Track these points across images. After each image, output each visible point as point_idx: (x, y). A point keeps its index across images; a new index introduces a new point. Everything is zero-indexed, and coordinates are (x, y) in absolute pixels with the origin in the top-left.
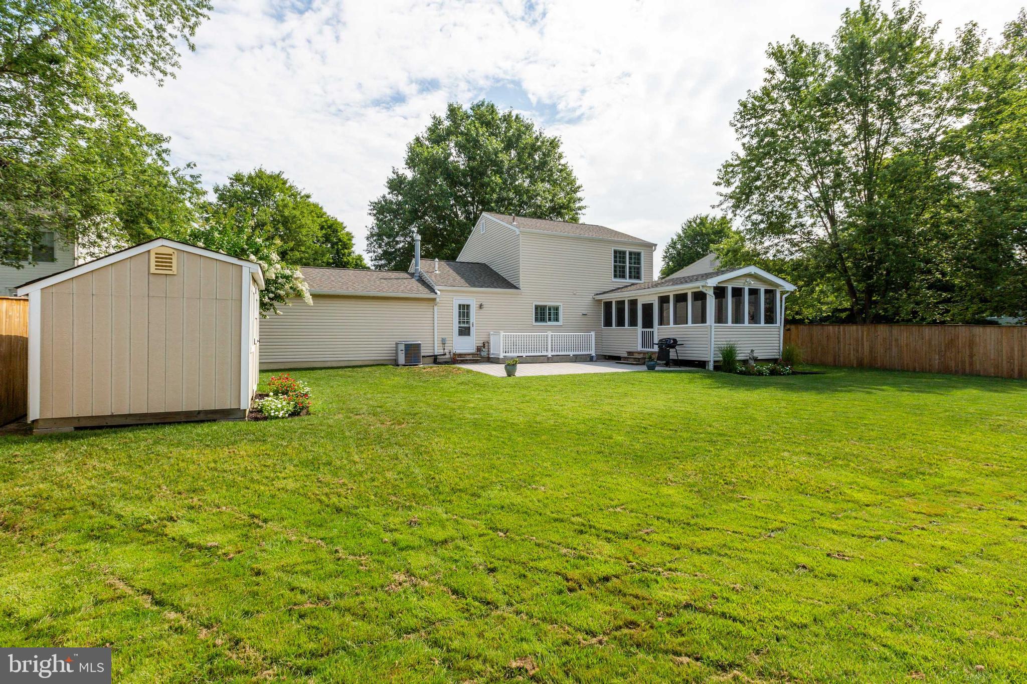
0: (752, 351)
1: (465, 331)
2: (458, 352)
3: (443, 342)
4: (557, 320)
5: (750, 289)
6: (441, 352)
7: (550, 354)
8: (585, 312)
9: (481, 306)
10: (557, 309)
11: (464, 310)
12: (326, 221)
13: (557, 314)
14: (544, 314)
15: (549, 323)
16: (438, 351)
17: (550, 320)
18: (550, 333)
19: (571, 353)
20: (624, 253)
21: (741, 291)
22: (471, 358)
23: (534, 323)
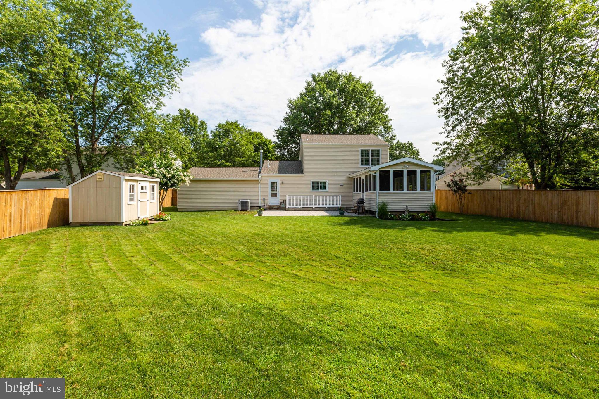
0: (407, 206)
1: (274, 195)
2: (270, 205)
3: (264, 200)
4: (325, 189)
5: (407, 171)
6: (263, 205)
7: (314, 206)
8: (342, 184)
9: (283, 183)
10: (325, 183)
11: (274, 185)
12: (261, 141)
13: (325, 186)
14: (317, 186)
15: (320, 191)
16: (261, 204)
17: (321, 189)
18: (314, 196)
19: (327, 206)
20: (368, 151)
21: (402, 171)
22: (276, 207)
23: (311, 191)
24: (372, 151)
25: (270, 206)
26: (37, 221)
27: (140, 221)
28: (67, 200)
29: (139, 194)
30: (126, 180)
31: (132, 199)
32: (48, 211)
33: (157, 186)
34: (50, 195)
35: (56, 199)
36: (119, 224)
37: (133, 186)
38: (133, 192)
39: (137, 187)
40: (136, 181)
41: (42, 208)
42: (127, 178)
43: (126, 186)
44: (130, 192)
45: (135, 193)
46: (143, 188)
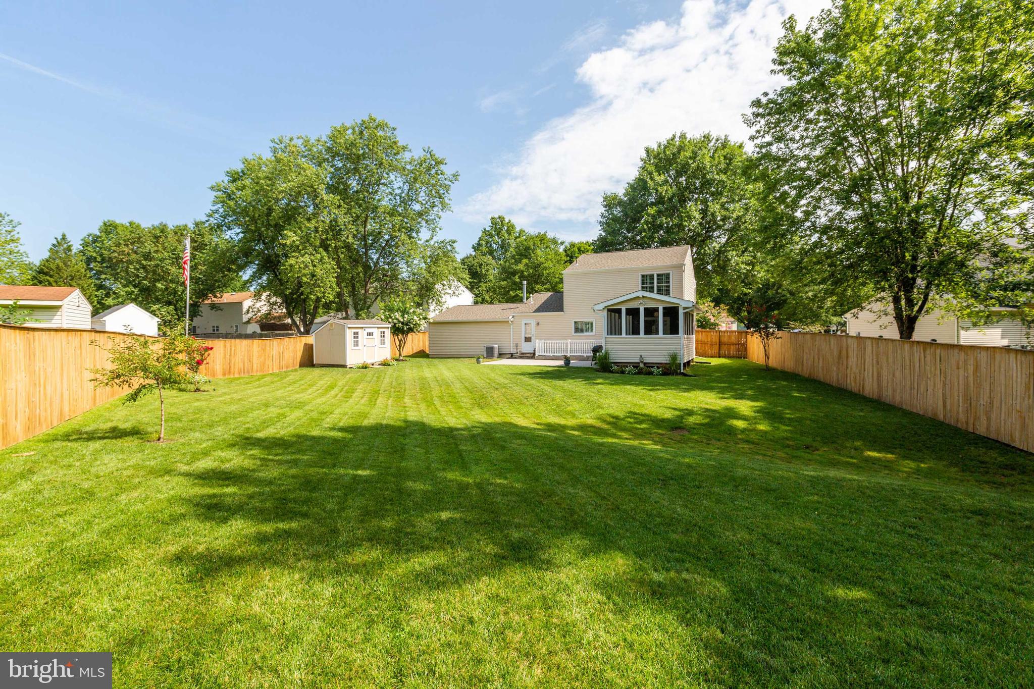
0: (641, 356)
1: (528, 339)
3: (517, 345)
4: (592, 331)
5: (645, 308)
6: (515, 351)
7: (569, 355)
9: (538, 324)
10: (592, 323)
11: (528, 327)
13: (592, 326)
14: (581, 327)
15: (585, 334)
16: (513, 350)
17: (586, 331)
18: (569, 341)
19: (585, 355)
20: (652, 276)
21: (638, 310)
22: (529, 355)
23: (573, 334)
24: (658, 275)
25: (523, 354)
26: (291, 361)
27: (361, 365)
28: (312, 345)
29: (365, 340)
30: (350, 328)
31: (356, 344)
32: (299, 354)
33: (388, 333)
34: (301, 341)
35: (306, 345)
36: (344, 366)
37: (357, 333)
38: (357, 337)
39: (362, 334)
40: (362, 328)
41: (295, 352)
42: (349, 326)
43: (349, 334)
44: (354, 337)
45: (360, 339)
46: (370, 334)
